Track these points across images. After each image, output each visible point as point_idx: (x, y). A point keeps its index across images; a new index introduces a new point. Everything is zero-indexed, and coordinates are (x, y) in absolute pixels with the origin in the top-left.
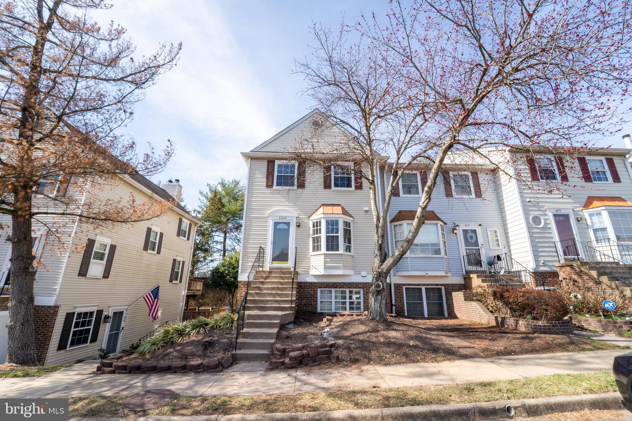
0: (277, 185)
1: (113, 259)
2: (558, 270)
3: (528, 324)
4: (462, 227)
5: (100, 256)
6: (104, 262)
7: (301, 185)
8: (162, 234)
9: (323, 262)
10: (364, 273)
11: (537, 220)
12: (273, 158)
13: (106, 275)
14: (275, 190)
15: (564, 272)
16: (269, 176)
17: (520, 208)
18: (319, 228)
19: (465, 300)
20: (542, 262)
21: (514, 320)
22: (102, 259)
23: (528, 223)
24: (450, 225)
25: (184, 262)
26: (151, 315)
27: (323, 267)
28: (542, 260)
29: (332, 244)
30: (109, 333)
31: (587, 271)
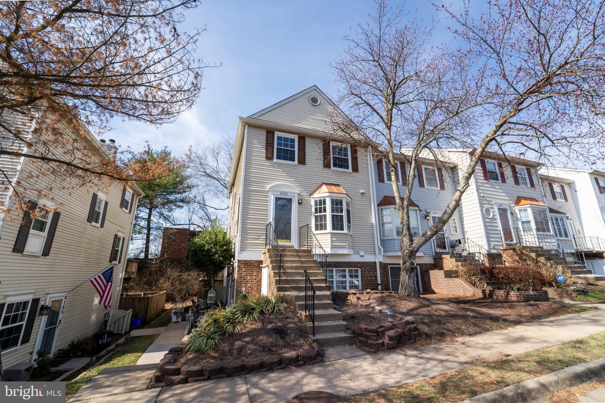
0: (277, 158)
1: (55, 230)
2: (501, 252)
3: (520, 295)
4: (432, 215)
5: (40, 226)
6: (45, 234)
7: (302, 161)
8: (106, 203)
9: (330, 241)
10: (362, 253)
11: (488, 210)
12: (272, 128)
13: (46, 252)
14: (275, 163)
15: (507, 254)
16: (269, 147)
17: (477, 201)
18: (323, 206)
19: (446, 277)
20: (492, 245)
21: (505, 292)
22: (41, 229)
23: (483, 214)
24: (424, 213)
25: (124, 239)
26: (102, 303)
27: (330, 246)
28: (492, 244)
29: (337, 223)
30: (44, 329)
31: (528, 254)
